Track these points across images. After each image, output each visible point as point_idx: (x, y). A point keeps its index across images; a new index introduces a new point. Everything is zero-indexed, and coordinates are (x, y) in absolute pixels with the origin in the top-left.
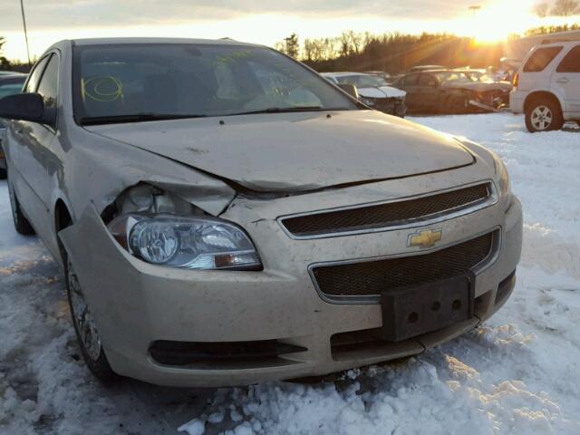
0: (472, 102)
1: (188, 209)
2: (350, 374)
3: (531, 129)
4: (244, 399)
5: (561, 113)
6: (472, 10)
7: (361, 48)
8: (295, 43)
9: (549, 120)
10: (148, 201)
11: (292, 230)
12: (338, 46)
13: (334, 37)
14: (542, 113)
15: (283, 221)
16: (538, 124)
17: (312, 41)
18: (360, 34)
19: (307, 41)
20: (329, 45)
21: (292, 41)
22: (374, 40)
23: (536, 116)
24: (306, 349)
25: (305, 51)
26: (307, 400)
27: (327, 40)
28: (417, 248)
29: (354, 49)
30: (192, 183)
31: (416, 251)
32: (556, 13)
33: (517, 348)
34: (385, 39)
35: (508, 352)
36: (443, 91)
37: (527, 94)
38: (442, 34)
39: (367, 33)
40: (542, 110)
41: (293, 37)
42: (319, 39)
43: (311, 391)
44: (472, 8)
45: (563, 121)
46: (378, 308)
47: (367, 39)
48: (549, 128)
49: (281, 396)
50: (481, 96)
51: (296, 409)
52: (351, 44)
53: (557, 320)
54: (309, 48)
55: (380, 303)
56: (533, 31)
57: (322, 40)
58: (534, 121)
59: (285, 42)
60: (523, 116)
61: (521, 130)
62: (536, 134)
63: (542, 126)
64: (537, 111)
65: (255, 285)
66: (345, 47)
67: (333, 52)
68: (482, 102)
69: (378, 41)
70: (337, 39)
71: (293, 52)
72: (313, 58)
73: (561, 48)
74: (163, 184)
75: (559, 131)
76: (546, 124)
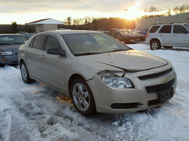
0: (131, 40)
1: (114, 75)
2: (149, 110)
3: (152, 49)
4: (123, 117)
5: (160, 44)
6: (126, 11)
7: (91, 22)
8: (70, 20)
9: (157, 46)
10: (105, 74)
11: (140, 79)
12: (84, 21)
13: (82, 18)
14: (155, 45)
15: (138, 77)
16: (154, 48)
17: (75, 19)
18: (91, 17)
19: (74, 19)
20: (81, 21)
21: (69, 19)
22: (95, 19)
23: (153, 45)
24: (143, 104)
25: (73, 23)
26: (141, 116)
27: (80, 19)
28: (163, 82)
29: (89, 22)
30: (117, 70)
31: (164, 83)
32: (150, 11)
33: (177, 104)
34: (98, 19)
35: (175, 105)
36: (123, 37)
37: (150, 39)
38: (116, 17)
39: (93, 17)
40: (155, 43)
41: (69, 18)
42: (78, 19)
43: (141, 114)
44: (125, 10)
45: (161, 47)
46: (157, 95)
47: (93, 19)
48: (157, 49)
49: (134, 116)
50: (134, 39)
51: (138, 118)
52: (88, 20)
53: (182, 98)
54: (74, 21)
55: (157, 94)
56: (143, 17)
57: (79, 19)
58: (153, 47)
59: (67, 20)
60: (150, 45)
61: (149, 49)
62: (154, 50)
63: (155, 48)
64: (154, 44)
65: (135, 91)
66: (86, 21)
67: (82, 23)
68: (134, 40)
69: (96, 19)
70: (83, 19)
71: (69, 23)
72: (76, 25)
73: (160, 26)
74: (110, 70)
75: (160, 50)
76: (156, 47)
